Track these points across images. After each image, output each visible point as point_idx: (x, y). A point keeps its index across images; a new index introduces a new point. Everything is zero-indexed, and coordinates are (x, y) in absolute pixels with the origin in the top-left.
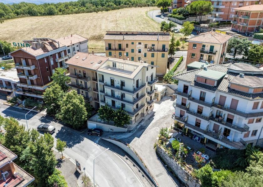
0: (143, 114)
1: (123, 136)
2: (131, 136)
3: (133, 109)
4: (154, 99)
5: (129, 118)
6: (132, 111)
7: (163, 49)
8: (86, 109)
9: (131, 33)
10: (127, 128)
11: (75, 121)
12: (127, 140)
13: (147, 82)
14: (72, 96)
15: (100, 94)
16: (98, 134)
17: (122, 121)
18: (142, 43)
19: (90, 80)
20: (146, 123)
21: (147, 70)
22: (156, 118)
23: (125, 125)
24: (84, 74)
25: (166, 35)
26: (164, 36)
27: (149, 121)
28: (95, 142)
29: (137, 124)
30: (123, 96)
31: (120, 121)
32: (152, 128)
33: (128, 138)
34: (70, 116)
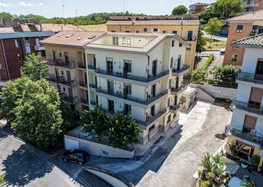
0: (161, 128)
1: (126, 168)
2: (140, 168)
3: (146, 116)
4: (180, 103)
5: (138, 131)
6: (144, 118)
7: (188, 37)
8: (61, 114)
9: (143, 18)
10: (133, 152)
11: (38, 134)
12: (131, 175)
13: (172, 69)
14: (37, 89)
15: (90, 91)
16: (79, 160)
17: (123, 136)
18: (159, 30)
19: (75, 67)
20: (167, 143)
21: (173, 46)
22: (186, 135)
23: (129, 145)
24: (66, 58)
25: (192, 19)
26: (189, 20)
27: (173, 139)
28: (71, 176)
29: (151, 144)
30: (127, 90)
31: (120, 135)
32: (180, 153)
33: (134, 170)
34: (28, 123)
